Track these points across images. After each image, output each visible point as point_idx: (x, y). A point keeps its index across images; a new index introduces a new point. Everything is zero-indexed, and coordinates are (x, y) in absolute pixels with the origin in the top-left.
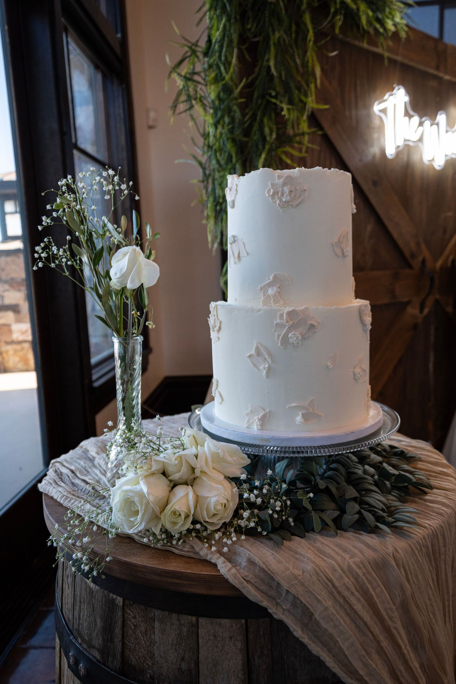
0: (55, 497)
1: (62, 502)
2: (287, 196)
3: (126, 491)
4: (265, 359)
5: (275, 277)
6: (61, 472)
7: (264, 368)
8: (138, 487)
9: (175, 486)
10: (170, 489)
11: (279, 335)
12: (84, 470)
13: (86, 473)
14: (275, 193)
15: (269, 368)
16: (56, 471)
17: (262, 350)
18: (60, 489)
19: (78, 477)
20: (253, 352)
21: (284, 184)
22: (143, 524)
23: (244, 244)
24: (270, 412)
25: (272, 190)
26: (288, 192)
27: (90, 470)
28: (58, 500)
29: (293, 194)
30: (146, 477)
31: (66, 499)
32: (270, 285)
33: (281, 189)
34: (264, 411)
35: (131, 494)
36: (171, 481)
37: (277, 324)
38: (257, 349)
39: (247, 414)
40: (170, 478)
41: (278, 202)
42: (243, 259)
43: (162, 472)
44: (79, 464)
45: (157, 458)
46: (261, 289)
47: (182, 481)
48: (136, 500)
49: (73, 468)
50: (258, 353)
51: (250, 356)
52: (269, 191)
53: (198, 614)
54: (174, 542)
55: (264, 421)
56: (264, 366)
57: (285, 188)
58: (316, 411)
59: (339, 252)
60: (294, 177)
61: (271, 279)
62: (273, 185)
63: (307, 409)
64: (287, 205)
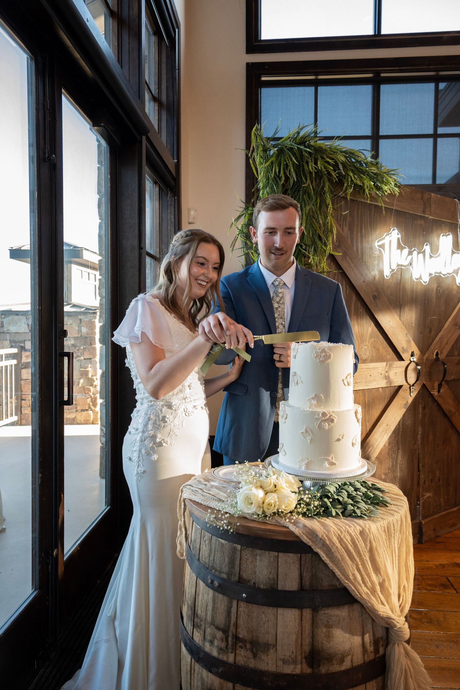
2: (322, 358)
3: (245, 494)
4: (310, 434)
5: (315, 395)
7: (309, 439)
8: (252, 492)
10: (266, 494)
11: (317, 424)
14: (317, 356)
15: (312, 439)
17: (308, 430)
20: (304, 431)
21: (322, 352)
22: (255, 508)
24: (311, 460)
25: (315, 355)
29: (325, 357)
30: (255, 488)
32: (313, 398)
34: (308, 460)
36: (265, 491)
37: (317, 418)
38: (306, 430)
39: (299, 461)
40: (265, 489)
41: (318, 360)
42: (299, 384)
43: (260, 486)
46: (308, 400)
47: (270, 491)
48: (251, 497)
51: (302, 433)
53: (279, 551)
54: (268, 519)
55: (307, 465)
56: (309, 438)
57: (322, 354)
58: (333, 461)
59: (346, 383)
60: (326, 349)
61: (314, 396)
62: (316, 352)
63: (330, 460)
64: (322, 362)
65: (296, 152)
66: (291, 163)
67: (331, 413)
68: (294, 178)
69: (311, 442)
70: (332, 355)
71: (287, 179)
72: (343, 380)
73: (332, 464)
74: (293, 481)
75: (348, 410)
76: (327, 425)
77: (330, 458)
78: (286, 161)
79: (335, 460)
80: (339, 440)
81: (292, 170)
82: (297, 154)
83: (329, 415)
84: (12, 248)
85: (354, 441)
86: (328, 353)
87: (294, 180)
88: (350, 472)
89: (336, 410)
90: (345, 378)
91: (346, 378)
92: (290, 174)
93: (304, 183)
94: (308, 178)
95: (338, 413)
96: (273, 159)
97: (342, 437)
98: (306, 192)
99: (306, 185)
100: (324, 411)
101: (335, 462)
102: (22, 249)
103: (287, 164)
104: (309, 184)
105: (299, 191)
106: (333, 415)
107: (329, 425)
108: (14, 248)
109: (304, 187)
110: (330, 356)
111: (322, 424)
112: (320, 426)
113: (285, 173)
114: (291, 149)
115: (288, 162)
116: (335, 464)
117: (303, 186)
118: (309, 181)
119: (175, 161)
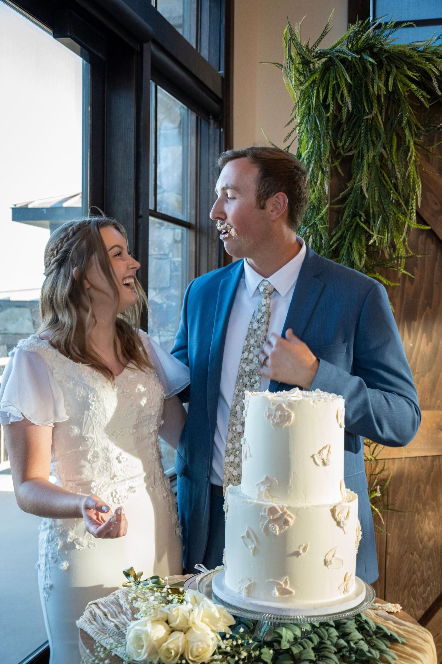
0: (88, 632)
1: (93, 636)
2: (278, 419)
3: (137, 630)
4: (253, 541)
5: (267, 478)
6: (95, 614)
7: (251, 548)
8: (145, 628)
9: (172, 632)
10: (169, 633)
11: (263, 525)
12: (114, 614)
13: (115, 616)
14: (270, 415)
15: (255, 548)
16: (91, 612)
17: (251, 534)
18: (93, 627)
19: (108, 619)
20: (245, 534)
21: (277, 410)
22: (146, 655)
23: (249, 447)
24: (254, 583)
25: (268, 413)
26: (278, 416)
27: (118, 615)
28: (91, 634)
29: (282, 418)
30: (152, 622)
31: (96, 634)
32: (262, 483)
33: (274, 413)
34: (251, 582)
35: (140, 632)
36: (171, 627)
37: (262, 516)
38: (248, 533)
39: (239, 582)
40: (171, 625)
41: (271, 422)
42: (248, 458)
43: (166, 620)
44: (112, 608)
45: (162, 609)
46: (257, 485)
47: (179, 628)
48: (143, 636)
49: (106, 610)
50: (248, 536)
51: (243, 537)
52: (266, 413)
55: (249, 590)
56: (252, 546)
57: (277, 413)
58: (288, 587)
59: (319, 462)
60: (284, 405)
61: (264, 479)
62: (269, 409)
63: (281, 585)
64: (278, 425)
65: (356, 63)
66: (343, 81)
67: (285, 509)
68: (348, 107)
69: (254, 555)
70: (293, 415)
71: (339, 108)
72: (313, 457)
73: (284, 592)
74: (217, 615)
75: (317, 507)
76: (278, 529)
77: (282, 583)
78: (337, 79)
79: (291, 586)
80: (297, 554)
81: (346, 92)
82: (357, 66)
83: (281, 512)
84: (15, 205)
85: (329, 558)
86: (288, 411)
87: (348, 110)
88: (322, 606)
89: (299, 504)
90: (316, 452)
91: (319, 453)
92: (342, 101)
93: (368, 114)
94: (375, 105)
95: (296, 511)
96: (317, 76)
97: (304, 550)
98: (372, 127)
99: (370, 116)
100: (274, 505)
101: (290, 589)
102: (30, 206)
103: (338, 84)
104: (376, 115)
105: (360, 126)
106: (289, 512)
107: (281, 528)
108: (18, 206)
109: (367, 119)
110: (289, 416)
111: (270, 526)
112: (266, 529)
113: (334, 98)
114: (343, 61)
115: (339, 80)
116: (290, 593)
117: (365, 117)
118: (375, 110)
119: (222, 72)
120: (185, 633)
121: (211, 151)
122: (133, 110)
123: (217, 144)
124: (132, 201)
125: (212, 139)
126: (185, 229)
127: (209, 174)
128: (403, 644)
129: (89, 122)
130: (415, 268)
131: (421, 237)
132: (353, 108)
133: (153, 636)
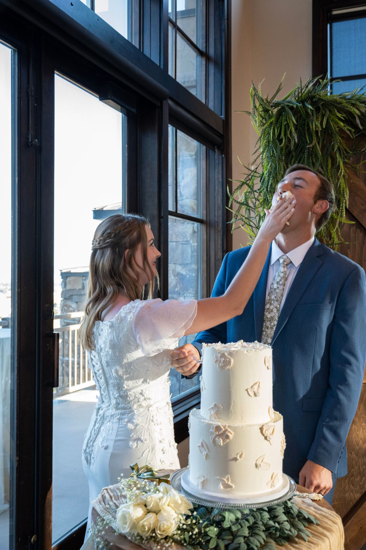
0: (97, 510)
1: (100, 513)
2: (222, 363)
3: (124, 511)
4: (205, 449)
5: (215, 405)
6: (105, 497)
7: (204, 455)
8: (129, 510)
9: (149, 512)
10: (145, 513)
11: (212, 438)
12: (117, 497)
13: (117, 499)
14: (217, 361)
15: (207, 454)
16: (103, 496)
17: (204, 444)
18: (101, 506)
19: (112, 501)
20: (200, 444)
21: (221, 357)
22: (129, 529)
23: (204, 383)
24: (207, 479)
25: (215, 359)
26: (222, 361)
27: (120, 498)
28: (98, 512)
29: (225, 363)
30: (134, 505)
31: (102, 512)
32: (212, 408)
33: (219, 359)
34: (204, 478)
35: (125, 513)
36: (147, 510)
37: (211, 432)
38: (202, 443)
39: (197, 478)
40: (147, 508)
41: (218, 366)
42: (203, 391)
43: (145, 504)
44: (117, 493)
45: (142, 497)
46: (209, 410)
47: (153, 511)
48: (127, 516)
49: (112, 494)
50: (202, 445)
51: (199, 446)
52: (214, 359)
54: (144, 542)
55: (204, 484)
56: (205, 453)
57: (221, 359)
58: (229, 483)
59: (252, 394)
60: (226, 354)
61: (213, 406)
62: (216, 356)
63: (225, 481)
64: (222, 368)
65: (301, 109)
66: (291, 122)
67: (227, 428)
68: (295, 140)
69: (206, 459)
70: (232, 361)
71: (289, 141)
72: (247, 390)
73: (227, 486)
74: (180, 502)
75: (250, 426)
76: (222, 441)
77: (225, 480)
78: (287, 121)
79: (232, 482)
80: (235, 459)
81: (293, 130)
82: (302, 111)
83: (224, 430)
84: (95, 209)
85: (259, 463)
86: (229, 358)
87: (295, 142)
88: (254, 497)
89: (237, 423)
90: (250, 387)
91: (252, 387)
92: (291, 136)
93: (309, 144)
94: (315, 138)
95: (235, 429)
96: (273, 119)
97: (241, 456)
98: (312, 153)
99: (311, 146)
100: (220, 424)
101: (231, 485)
102: (104, 209)
103: (288, 124)
104: (315, 144)
105: (304, 152)
106: (229, 430)
107: (224, 441)
108: (97, 209)
109: (309, 148)
110: (230, 362)
111: (216, 439)
112: (214, 441)
113: (285, 134)
114: (291, 108)
115: (288, 121)
116: (231, 487)
117: (308, 146)
118: (315, 141)
119: (223, 117)
120: (157, 514)
121: (216, 170)
122: (156, 146)
123: (220, 165)
124: (156, 206)
125: (217, 161)
126: (199, 224)
127: (215, 186)
128: (317, 525)
129: (126, 154)
130: (348, 250)
131: (352, 228)
132: (298, 141)
133: (134, 516)
